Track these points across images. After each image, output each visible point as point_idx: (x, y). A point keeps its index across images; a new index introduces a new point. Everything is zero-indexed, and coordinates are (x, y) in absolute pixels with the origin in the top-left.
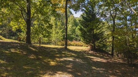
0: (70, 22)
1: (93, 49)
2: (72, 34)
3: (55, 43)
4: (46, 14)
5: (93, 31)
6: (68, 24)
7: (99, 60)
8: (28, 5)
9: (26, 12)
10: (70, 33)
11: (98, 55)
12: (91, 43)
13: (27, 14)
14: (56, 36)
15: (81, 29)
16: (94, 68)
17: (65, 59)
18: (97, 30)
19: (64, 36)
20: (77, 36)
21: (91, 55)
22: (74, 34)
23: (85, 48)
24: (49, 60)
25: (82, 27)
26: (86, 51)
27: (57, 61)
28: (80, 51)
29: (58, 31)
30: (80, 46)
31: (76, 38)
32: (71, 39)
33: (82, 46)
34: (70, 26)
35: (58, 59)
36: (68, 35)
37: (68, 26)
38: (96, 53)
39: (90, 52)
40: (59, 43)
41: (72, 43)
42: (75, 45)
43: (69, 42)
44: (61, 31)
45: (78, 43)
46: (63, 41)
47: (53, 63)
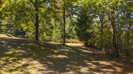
0: (67, 22)
1: (86, 45)
2: (70, 33)
3: (55, 40)
4: (49, 18)
5: (86, 31)
6: (66, 24)
7: (88, 51)
8: (37, 13)
9: (35, 18)
10: (68, 32)
11: (89, 49)
12: (84, 40)
13: (36, 19)
14: (56, 35)
15: (76, 29)
16: (81, 54)
17: (64, 50)
18: (89, 30)
19: (62, 35)
20: (74, 34)
21: (83, 49)
22: (71, 33)
23: (80, 44)
24: (53, 50)
25: (77, 28)
26: (80, 46)
27: (58, 51)
28: (75, 47)
29: (58, 30)
30: (76, 43)
31: (73, 37)
32: (69, 37)
33: (78, 43)
34: (67, 26)
35: (59, 50)
36: (66, 34)
37: (66, 26)
38: (87, 48)
39: (82, 47)
40: (58, 41)
41: (69, 41)
42: (72, 42)
43: (67, 40)
44: (60, 30)
45: (74, 40)
46: (61, 39)
47: (56, 51)
